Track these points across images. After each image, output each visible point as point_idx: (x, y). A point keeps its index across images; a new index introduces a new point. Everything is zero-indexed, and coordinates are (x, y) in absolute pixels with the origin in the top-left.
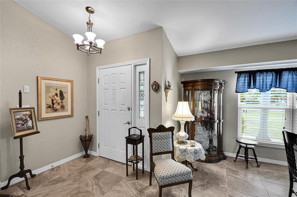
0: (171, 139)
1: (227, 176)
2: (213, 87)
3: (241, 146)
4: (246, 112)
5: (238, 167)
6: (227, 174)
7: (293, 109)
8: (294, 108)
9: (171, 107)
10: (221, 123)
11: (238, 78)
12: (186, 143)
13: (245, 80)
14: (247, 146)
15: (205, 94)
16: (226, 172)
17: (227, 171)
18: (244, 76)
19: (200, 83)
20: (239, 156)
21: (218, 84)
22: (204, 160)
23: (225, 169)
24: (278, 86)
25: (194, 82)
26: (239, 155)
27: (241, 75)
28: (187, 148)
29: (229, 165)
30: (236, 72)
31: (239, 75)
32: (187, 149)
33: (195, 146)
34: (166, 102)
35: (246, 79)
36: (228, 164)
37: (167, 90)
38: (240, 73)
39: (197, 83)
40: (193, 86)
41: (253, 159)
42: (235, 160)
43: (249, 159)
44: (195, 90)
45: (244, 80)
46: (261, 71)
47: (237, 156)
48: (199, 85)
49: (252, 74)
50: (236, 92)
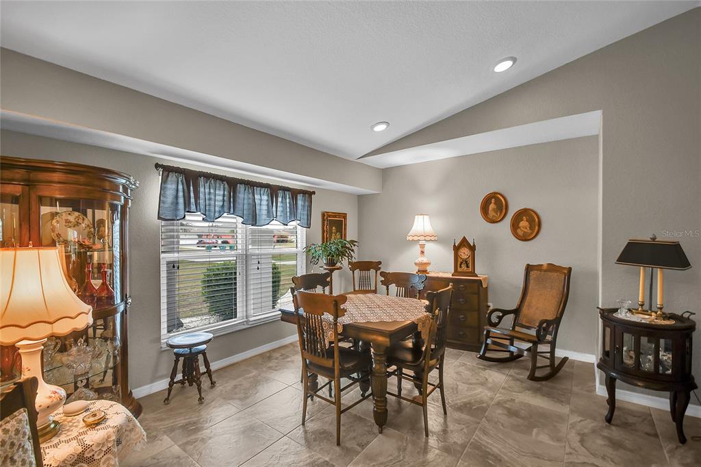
1: (186, 451)
2: (109, 196)
4: (178, 268)
5: (181, 411)
6: (179, 446)
8: (248, 253)
11: (164, 181)
12: (58, 427)
14: (190, 349)
15: (72, 217)
16: (173, 443)
17: (172, 439)
18: (174, 178)
19: (56, 176)
21: (121, 188)
23: (165, 437)
27: (170, 176)
29: (162, 420)
30: (157, 166)
31: (166, 173)
32: (87, 448)
35: (180, 187)
36: (158, 420)
38: (168, 170)
39: (46, 176)
40: (30, 184)
42: (167, 399)
44: (41, 200)
45: (175, 188)
48: (55, 182)
49: (191, 178)
50: (159, 218)
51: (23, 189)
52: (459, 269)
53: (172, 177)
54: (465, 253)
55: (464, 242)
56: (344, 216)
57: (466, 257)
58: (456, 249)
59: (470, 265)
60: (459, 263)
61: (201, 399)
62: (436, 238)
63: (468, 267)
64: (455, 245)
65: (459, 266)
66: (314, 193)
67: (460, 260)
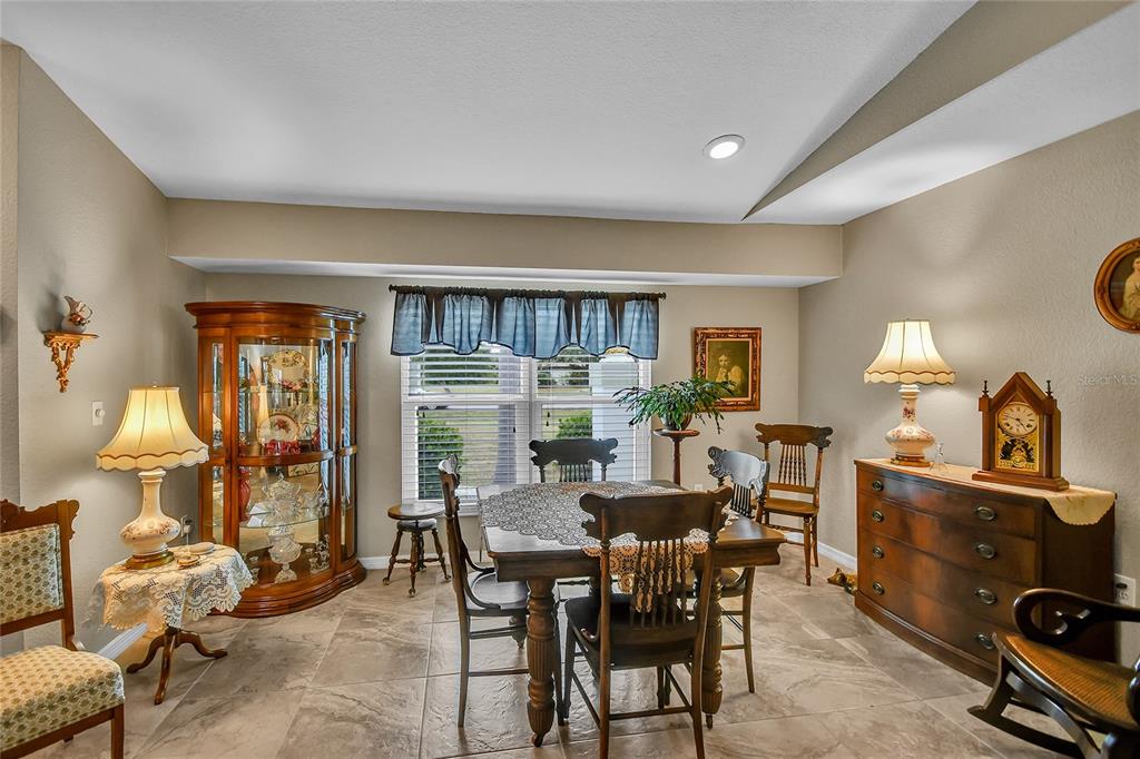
0: (54, 557)
1: (331, 642)
2: (313, 333)
3: (401, 529)
5: (392, 598)
6: (335, 634)
7: (531, 404)
8: (534, 401)
9: (102, 413)
10: (347, 460)
11: (398, 307)
13: (416, 315)
14: (417, 523)
15: (290, 356)
16: (335, 629)
17: (340, 624)
18: (412, 302)
20: (399, 562)
21: (332, 322)
22: (230, 610)
23: (340, 619)
24: (494, 339)
25: (237, 310)
26: (398, 558)
27: (404, 298)
28: (156, 580)
30: (391, 288)
31: (401, 297)
33: (198, 564)
34: (62, 390)
36: (358, 599)
37: (58, 340)
38: (403, 292)
39: (251, 316)
40: (231, 326)
41: (435, 560)
42: (388, 579)
43: (425, 564)
44: (240, 340)
45: (413, 313)
46: (457, 293)
47: (393, 561)
48: (260, 323)
49: (434, 299)
50: (393, 353)
51: (226, 332)
52: (1001, 464)
53: (411, 299)
54: (1020, 420)
55: (1019, 388)
56: (755, 334)
57: (1022, 431)
58: (991, 407)
59: (1036, 455)
60: (999, 447)
61: (412, 590)
62: (951, 378)
63: (1030, 459)
64: (986, 396)
65: (999, 453)
66: (663, 296)
67: (1002, 439)
